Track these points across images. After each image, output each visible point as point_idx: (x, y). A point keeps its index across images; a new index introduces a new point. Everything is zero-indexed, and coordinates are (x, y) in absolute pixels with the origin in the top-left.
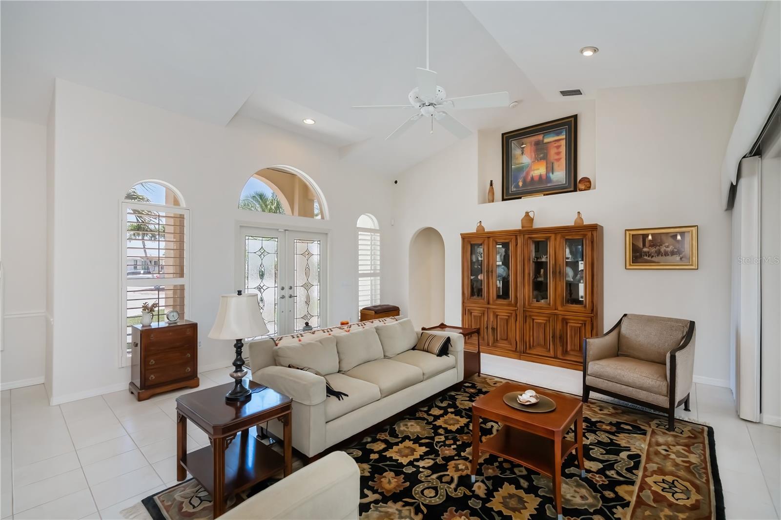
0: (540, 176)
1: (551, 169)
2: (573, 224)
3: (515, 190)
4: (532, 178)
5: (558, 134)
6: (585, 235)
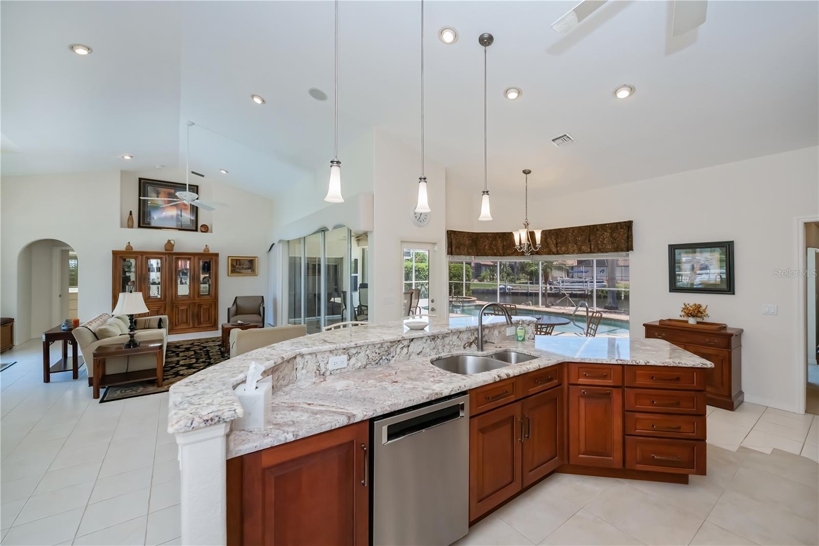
2: (202, 252)
6: (212, 259)
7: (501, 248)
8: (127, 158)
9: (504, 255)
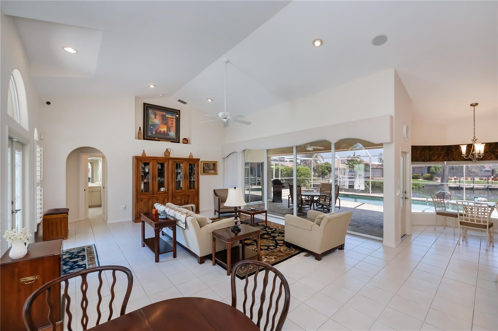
0: (164, 132)
1: (169, 129)
2: (188, 157)
3: (150, 135)
4: (160, 131)
5: (172, 115)
6: (195, 163)
7: (428, 156)
8: (152, 86)
9: (430, 161)
